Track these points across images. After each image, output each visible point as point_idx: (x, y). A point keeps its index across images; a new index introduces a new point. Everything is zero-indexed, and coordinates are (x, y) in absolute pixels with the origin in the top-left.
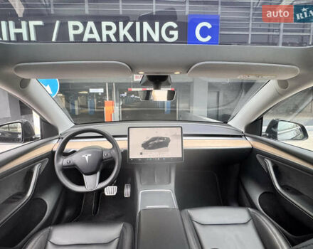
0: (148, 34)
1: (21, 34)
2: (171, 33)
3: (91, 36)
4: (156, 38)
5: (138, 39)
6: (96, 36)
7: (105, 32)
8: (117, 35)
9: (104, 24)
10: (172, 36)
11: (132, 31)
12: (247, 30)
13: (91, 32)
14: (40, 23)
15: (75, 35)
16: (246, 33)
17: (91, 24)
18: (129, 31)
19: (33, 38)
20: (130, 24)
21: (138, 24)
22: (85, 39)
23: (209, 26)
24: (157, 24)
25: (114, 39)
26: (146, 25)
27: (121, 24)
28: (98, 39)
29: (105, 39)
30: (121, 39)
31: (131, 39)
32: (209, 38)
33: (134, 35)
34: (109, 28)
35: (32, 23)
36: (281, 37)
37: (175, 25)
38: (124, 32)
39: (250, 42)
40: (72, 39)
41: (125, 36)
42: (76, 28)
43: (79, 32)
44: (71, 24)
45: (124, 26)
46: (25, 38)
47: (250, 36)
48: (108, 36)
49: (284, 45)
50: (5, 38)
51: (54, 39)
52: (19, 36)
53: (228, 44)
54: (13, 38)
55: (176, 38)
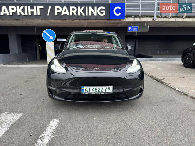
0: (92, 13)
2: (102, 11)
3: (65, 13)
4: (95, 14)
5: (87, 14)
6: (67, 13)
7: (71, 11)
8: (77, 12)
9: (71, 8)
10: (103, 13)
12: (139, 10)
13: (65, 11)
14: (42, 7)
15: (58, 13)
17: (65, 8)
18: (82, 11)
19: (39, 14)
20: (83, 8)
21: (87, 8)
22: (62, 14)
23: (120, 8)
24: (96, 8)
25: (75, 14)
26: (90, 8)
27: (79, 8)
29: (71, 14)
30: (79, 14)
31: (83, 14)
32: (120, 14)
33: (85, 13)
34: (73, 9)
35: (39, 7)
36: (155, 13)
37: (104, 8)
38: (80, 11)
39: (140, 16)
40: (56, 14)
42: (58, 9)
43: (60, 11)
44: (56, 7)
46: (35, 14)
47: (140, 13)
48: (73, 13)
49: (157, 16)
50: (26, 14)
51: (48, 14)
52: (32, 13)
53: (130, 16)
54: (30, 14)
55: (104, 14)
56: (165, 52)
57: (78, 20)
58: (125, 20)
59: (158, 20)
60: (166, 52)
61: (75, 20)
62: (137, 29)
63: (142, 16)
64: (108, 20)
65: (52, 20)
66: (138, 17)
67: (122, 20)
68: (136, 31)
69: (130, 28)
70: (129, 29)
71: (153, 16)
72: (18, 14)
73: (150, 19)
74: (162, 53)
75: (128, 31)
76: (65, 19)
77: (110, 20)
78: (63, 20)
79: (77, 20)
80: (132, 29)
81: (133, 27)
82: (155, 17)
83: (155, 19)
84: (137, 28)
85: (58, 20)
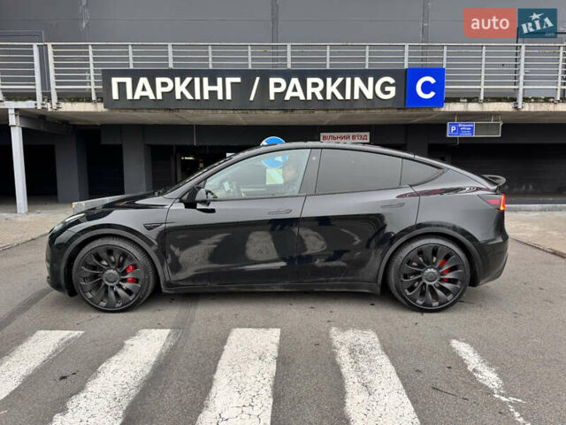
0: (361, 92)
1: (216, 92)
2: (387, 89)
3: (295, 94)
4: (369, 95)
5: (348, 97)
6: (300, 94)
7: (310, 90)
8: (324, 92)
9: (310, 81)
10: (388, 93)
11: (342, 88)
12: (479, 84)
13: (295, 90)
14: (238, 80)
15: (276, 94)
16: (478, 87)
17: (295, 81)
18: (338, 88)
19: (229, 97)
20: (340, 80)
21: (348, 80)
22: (287, 98)
23: (433, 81)
24: (371, 80)
25: (320, 97)
26: (358, 81)
27: (329, 80)
28: (302, 98)
29: (309, 97)
30: (329, 97)
31: (340, 97)
32: (432, 94)
33: (343, 94)
34: (315, 85)
35: (229, 80)
36: (521, 91)
37: (391, 81)
38: (332, 89)
39: (482, 98)
40: (272, 97)
41: (333, 94)
42: (278, 85)
43: (281, 90)
44: (272, 81)
45: (333, 83)
46: (220, 97)
47: (482, 90)
48: (313, 94)
49: (526, 100)
50: (198, 97)
51: (252, 99)
52: (213, 94)
53: (456, 100)
54: (206, 97)
55: (393, 94)
56: (524, 188)
57: (324, 110)
58: (442, 109)
59: (528, 107)
60: (527, 188)
61: (318, 110)
62: (472, 131)
63: (486, 100)
64: (399, 109)
65: (258, 112)
66: (477, 102)
67: (436, 110)
68: (468, 135)
69: (453, 128)
70: (451, 131)
71: (514, 100)
72: (178, 96)
73: (506, 107)
74: (515, 190)
75: (448, 136)
76: (292, 110)
77: (404, 109)
78: (286, 110)
79: (321, 110)
80: (459, 129)
81: (460, 125)
82: (520, 100)
83: (520, 107)
84: (472, 128)
85: (274, 112)
